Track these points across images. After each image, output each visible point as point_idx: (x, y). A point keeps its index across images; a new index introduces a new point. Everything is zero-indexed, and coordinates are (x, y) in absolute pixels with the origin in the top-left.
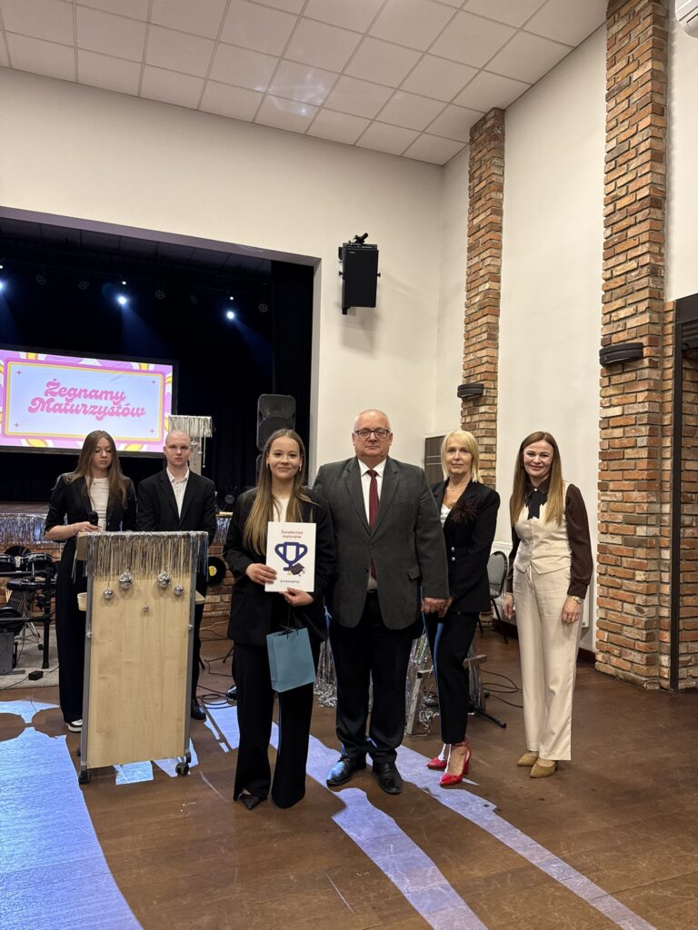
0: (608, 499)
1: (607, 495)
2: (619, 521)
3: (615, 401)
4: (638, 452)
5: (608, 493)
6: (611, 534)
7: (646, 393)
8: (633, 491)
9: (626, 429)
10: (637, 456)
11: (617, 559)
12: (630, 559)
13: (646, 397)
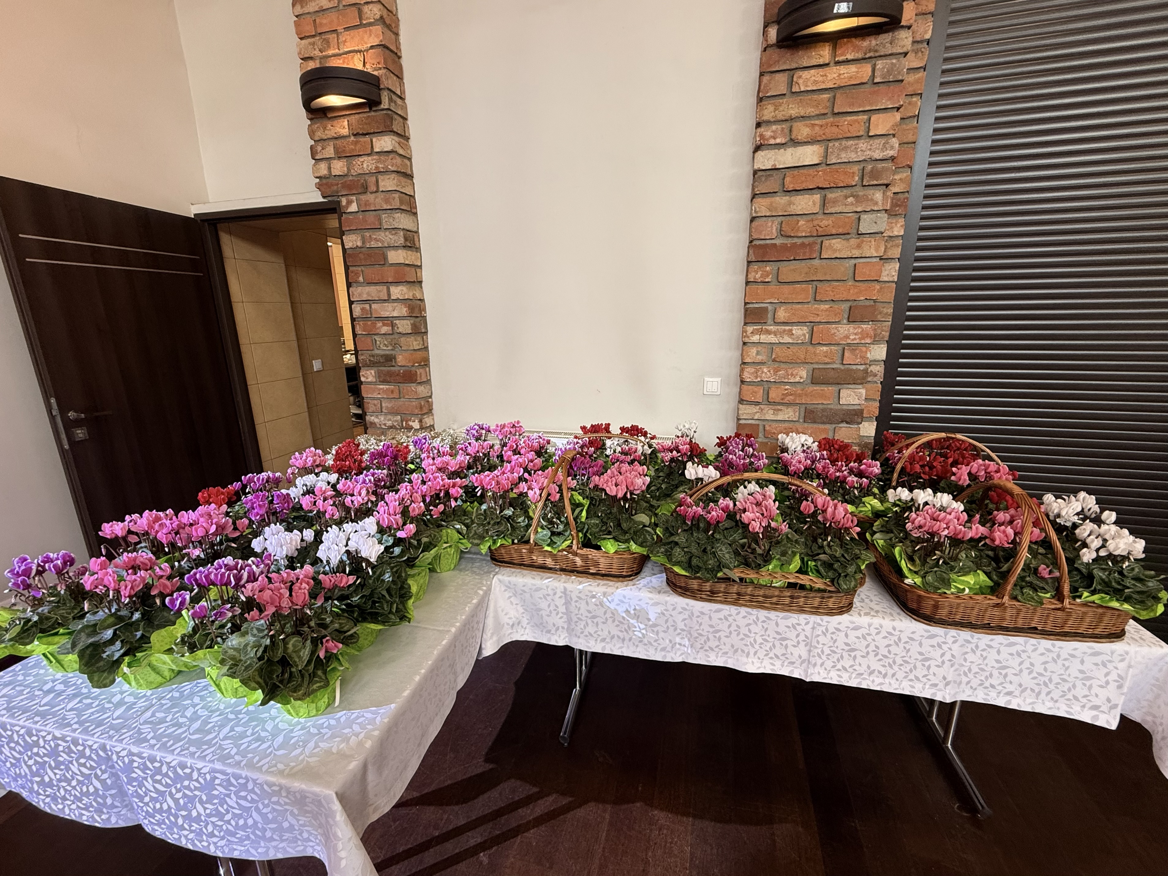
0: (772, 339)
1: (769, 332)
3: (803, 131)
4: (859, 246)
9: (831, 195)
10: (856, 253)
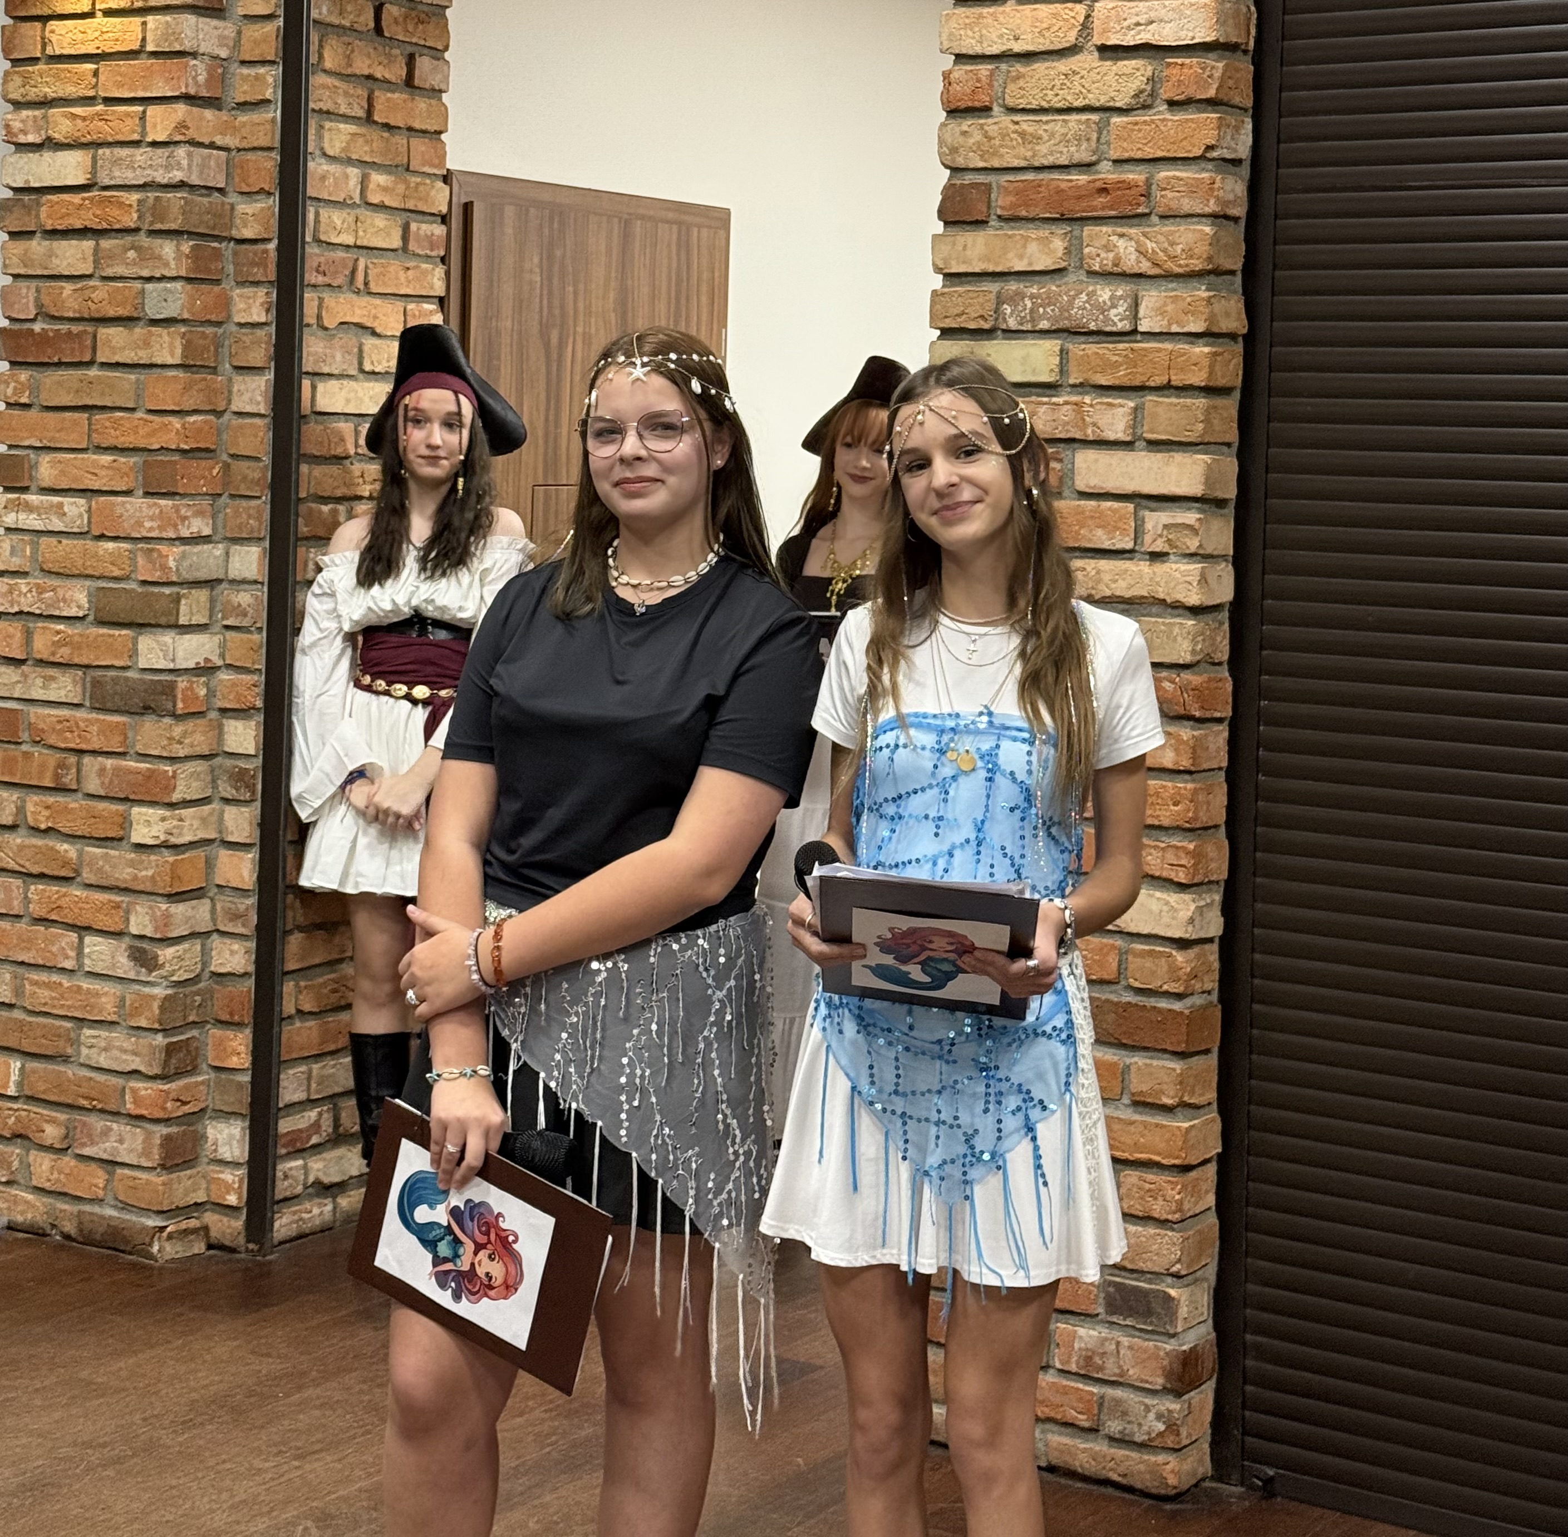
2: (73, 612)
5: (33, 498)
6: (41, 662)
7: (181, 109)
8: (128, 493)
11: (61, 765)
12: (109, 763)
13: (181, 126)
